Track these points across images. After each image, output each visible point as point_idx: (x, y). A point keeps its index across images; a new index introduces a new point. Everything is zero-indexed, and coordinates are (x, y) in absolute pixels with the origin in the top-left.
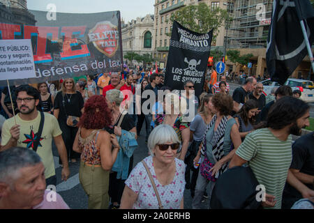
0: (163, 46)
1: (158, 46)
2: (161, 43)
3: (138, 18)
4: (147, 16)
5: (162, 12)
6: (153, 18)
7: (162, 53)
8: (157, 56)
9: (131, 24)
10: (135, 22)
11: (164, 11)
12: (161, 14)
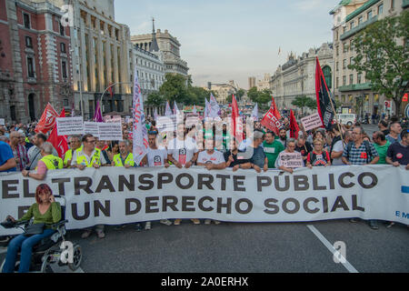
0: (348, 84)
1: (341, 84)
2: (344, 81)
3: (311, 50)
4: (324, 46)
5: (343, 37)
6: (332, 47)
7: (346, 94)
8: (340, 99)
9: (301, 59)
10: (307, 55)
11: (347, 35)
12: (343, 40)
